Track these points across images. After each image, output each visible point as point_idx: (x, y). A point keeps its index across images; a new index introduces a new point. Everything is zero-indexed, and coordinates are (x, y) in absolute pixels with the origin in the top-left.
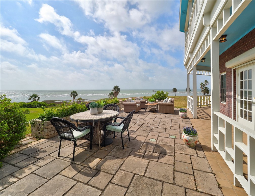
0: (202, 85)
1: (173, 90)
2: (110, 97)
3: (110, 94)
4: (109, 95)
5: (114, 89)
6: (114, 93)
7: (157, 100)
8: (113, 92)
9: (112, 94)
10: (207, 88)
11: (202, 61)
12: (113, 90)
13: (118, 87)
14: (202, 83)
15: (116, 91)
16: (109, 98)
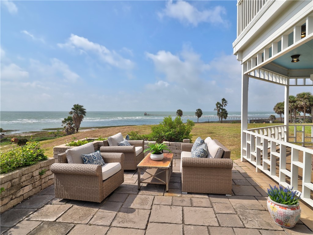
0: (219, 105)
1: (177, 112)
2: (65, 125)
3: (65, 119)
4: (63, 122)
5: (73, 110)
6: (75, 118)
7: (166, 141)
8: (72, 116)
9: (70, 119)
10: (224, 110)
11: (293, 61)
12: (71, 113)
13: (82, 106)
14: (218, 103)
15: (78, 115)
16: (63, 127)
